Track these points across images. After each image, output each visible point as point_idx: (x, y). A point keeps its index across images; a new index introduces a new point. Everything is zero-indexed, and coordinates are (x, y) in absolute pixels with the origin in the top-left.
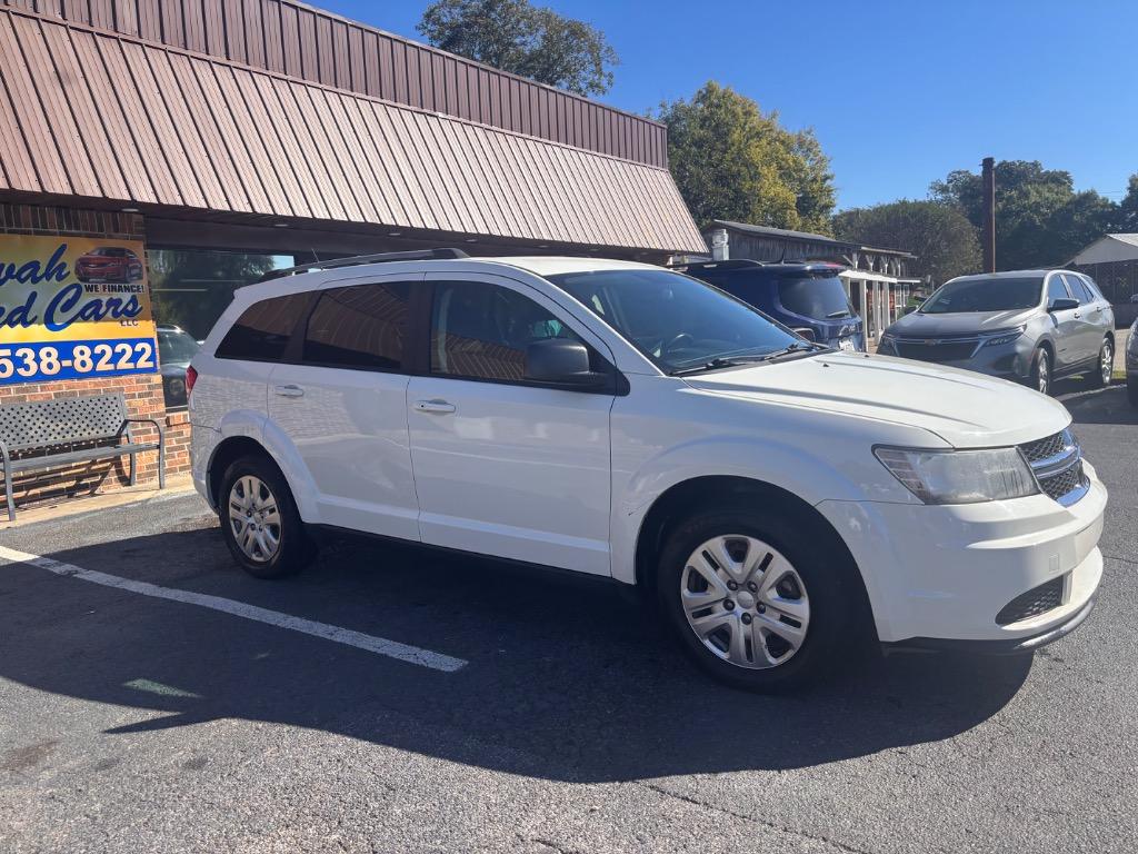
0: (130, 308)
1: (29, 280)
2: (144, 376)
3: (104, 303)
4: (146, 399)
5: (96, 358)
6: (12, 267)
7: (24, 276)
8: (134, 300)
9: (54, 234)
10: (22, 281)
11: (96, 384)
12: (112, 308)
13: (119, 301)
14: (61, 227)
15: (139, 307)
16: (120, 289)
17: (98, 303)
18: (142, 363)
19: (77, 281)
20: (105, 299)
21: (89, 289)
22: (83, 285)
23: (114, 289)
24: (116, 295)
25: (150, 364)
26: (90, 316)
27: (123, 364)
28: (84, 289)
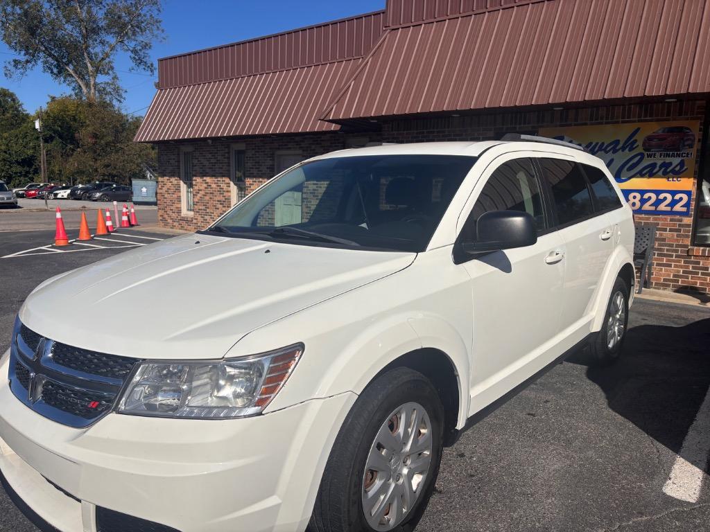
0: (677, 169)
1: (611, 152)
2: (678, 217)
3: (658, 166)
4: (675, 233)
5: (643, 201)
6: (603, 143)
7: (608, 149)
8: (682, 164)
9: (634, 122)
10: (607, 152)
11: (640, 218)
12: (663, 169)
13: (670, 164)
14: (640, 116)
15: (685, 167)
16: (673, 156)
17: (654, 165)
18: (678, 208)
19: (643, 151)
20: (659, 163)
21: (649, 156)
22: (646, 153)
23: (668, 155)
24: (668, 160)
25: (684, 209)
26: (646, 174)
27: (662, 207)
28: (646, 156)
